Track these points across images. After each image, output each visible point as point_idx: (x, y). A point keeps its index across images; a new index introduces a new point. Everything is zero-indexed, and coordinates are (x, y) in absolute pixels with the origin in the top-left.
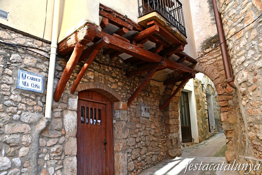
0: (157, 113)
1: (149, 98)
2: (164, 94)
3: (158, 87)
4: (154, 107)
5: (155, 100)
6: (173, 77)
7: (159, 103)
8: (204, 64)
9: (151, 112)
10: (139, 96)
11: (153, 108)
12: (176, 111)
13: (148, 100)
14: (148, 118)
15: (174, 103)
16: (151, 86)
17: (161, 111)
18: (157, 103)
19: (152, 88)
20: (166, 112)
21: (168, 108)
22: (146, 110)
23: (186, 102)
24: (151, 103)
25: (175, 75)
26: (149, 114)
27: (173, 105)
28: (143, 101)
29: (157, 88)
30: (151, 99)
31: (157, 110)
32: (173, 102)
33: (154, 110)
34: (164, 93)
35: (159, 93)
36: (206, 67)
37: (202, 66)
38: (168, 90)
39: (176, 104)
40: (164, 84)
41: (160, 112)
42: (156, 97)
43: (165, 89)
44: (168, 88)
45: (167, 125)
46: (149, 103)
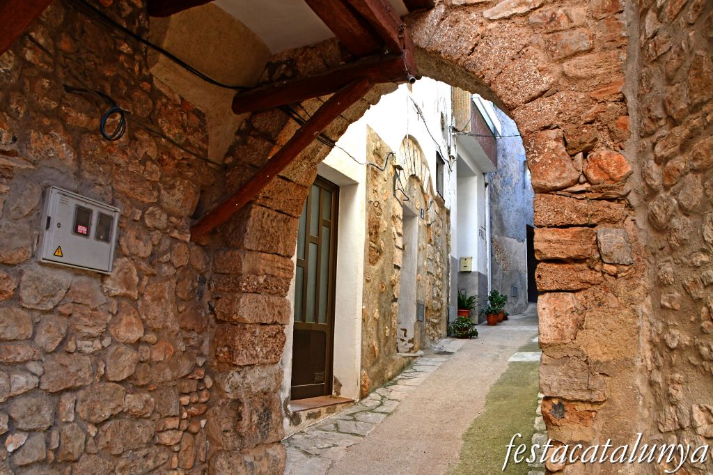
0: (170, 249)
1: (124, 153)
2: (229, 160)
3: (200, 114)
4: (153, 214)
5: (174, 177)
6: (289, 74)
7: (193, 200)
8: (473, 15)
9: (132, 240)
10: (47, 122)
11: (148, 222)
12: (282, 253)
13: (118, 165)
14: (103, 276)
15: (275, 214)
16: (155, 94)
17: (197, 244)
18: (179, 198)
19: (165, 105)
20: (229, 254)
21: (240, 232)
22: (87, 225)
23: (327, 225)
24: (140, 190)
25: (301, 66)
26: (107, 249)
27: (267, 224)
28: (78, 160)
29: (195, 120)
30: (143, 162)
31: (176, 234)
32: (268, 203)
33: (156, 236)
34: (231, 152)
35: (200, 148)
36: (479, 30)
37: (462, 25)
38: (251, 140)
39: (286, 221)
40: (238, 107)
41: (194, 248)
42: (178, 165)
43: (239, 132)
44: (253, 128)
45: (224, 322)
46: (124, 187)
